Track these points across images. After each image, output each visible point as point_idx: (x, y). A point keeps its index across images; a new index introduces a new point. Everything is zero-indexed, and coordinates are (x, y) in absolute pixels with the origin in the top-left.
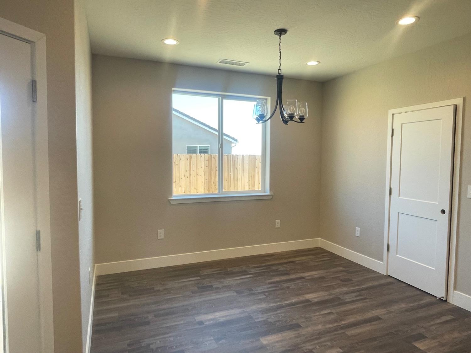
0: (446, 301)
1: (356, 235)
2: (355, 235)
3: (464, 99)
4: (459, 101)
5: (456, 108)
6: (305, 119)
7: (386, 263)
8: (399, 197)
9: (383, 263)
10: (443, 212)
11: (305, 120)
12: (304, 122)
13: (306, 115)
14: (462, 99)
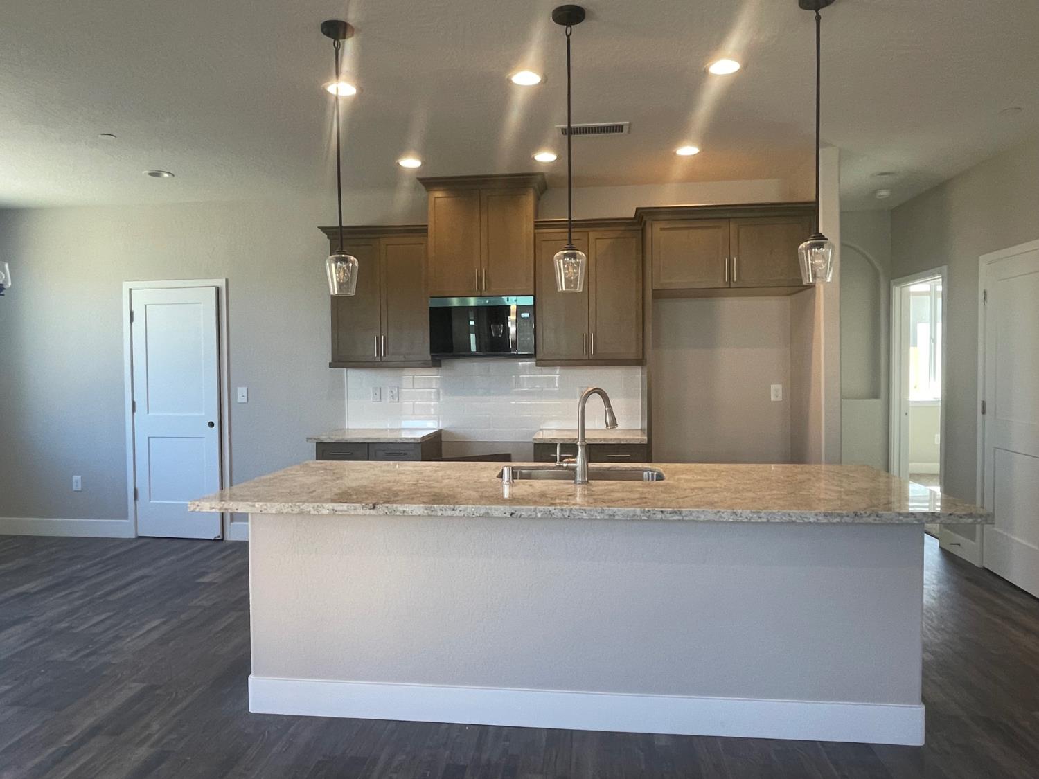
0: (222, 540)
1: (74, 488)
2: (72, 488)
3: (227, 280)
4: (221, 283)
5: (218, 290)
6: (4, 289)
7: (133, 522)
8: (148, 413)
9: (130, 521)
10: (211, 424)
11: (4, 291)
12: (3, 295)
13: (7, 284)
14: (224, 280)
